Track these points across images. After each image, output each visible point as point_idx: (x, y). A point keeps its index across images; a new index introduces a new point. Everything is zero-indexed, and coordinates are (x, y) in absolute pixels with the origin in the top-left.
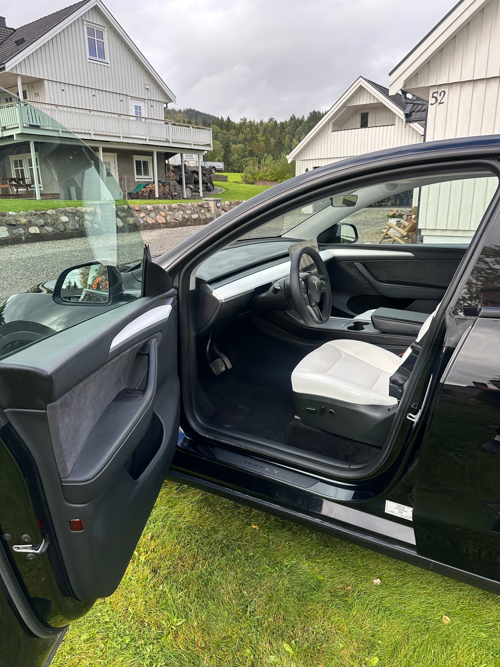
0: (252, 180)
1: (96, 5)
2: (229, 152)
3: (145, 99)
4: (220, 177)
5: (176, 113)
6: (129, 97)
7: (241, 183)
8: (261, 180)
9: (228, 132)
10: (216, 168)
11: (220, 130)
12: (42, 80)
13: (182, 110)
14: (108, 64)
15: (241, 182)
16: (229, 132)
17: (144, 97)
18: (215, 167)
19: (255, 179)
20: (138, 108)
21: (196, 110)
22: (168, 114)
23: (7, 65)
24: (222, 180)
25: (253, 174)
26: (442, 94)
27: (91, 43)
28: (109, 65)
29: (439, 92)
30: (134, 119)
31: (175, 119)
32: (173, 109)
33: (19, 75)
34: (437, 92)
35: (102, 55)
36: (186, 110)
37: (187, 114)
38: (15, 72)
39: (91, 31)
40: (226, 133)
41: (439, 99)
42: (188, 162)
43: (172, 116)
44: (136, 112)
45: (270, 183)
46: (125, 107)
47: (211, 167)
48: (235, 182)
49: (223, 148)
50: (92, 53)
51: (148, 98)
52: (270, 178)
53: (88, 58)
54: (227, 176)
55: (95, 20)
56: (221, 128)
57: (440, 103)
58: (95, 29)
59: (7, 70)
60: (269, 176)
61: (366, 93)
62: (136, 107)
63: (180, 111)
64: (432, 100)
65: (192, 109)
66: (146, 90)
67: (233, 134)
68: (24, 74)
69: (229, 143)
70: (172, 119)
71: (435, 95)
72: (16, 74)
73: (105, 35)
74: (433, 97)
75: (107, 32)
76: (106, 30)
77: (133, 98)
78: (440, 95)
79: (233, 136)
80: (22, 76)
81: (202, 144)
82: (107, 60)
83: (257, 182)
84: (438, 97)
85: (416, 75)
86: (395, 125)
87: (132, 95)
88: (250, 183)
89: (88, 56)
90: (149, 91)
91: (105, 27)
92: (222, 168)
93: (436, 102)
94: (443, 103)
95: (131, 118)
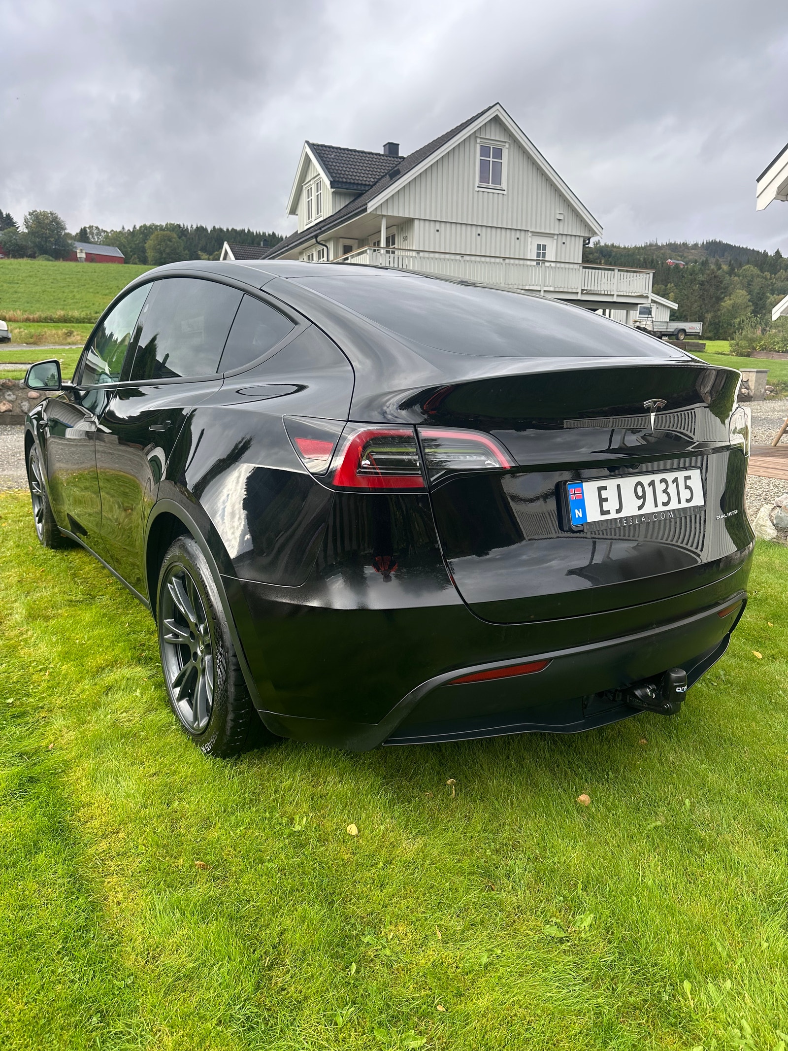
0: (746, 350)
1: (497, 115)
2: (762, 307)
3: (554, 234)
4: (691, 346)
5: (688, 249)
6: (529, 233)
7: (729, 355)
8: (763, 350)
9: (773, 275)
10: (687, 331)
11: (759, 272)
12: (411, 220)
13: (700, 243)
14: (504, 190)
15: (727, 353)
16: (775, 274)
17: (552, 232)
18: (684, 330)
19: (754, 349)
20: (541, 248)
21: (725, 242)
22: (675, 252)
23: (369, 205)
24: (693, 349)
25: (752, 340)
27: (484, 165)
28: (505, 193)
30: (534, 263)
31: (685, 258)
32: (683, 243)
33: (385, 216)
35: (497, 179)
36: (707, 243)
37: (707, 249)
38: (379, 213)
39: (485, 151)
40: (769, 277)
42: (640, 322)
43: (680, 254)
44: (538, 255)
45: (779, 355)
46: (522, 248)
47: (677, 330)
48: (719, 354)
49: (751, 302)
50: (484, 178)
51: (559, 231)
52: (780, 348)
53: (477, 185)
54: (704, 345)
55: (494, 135)
56: (762, 271)
58: (492, 147)
59: (369, 211)
60: (778, 343)
62: (539, 246)
63: (696, 245)
65: (718, 240)
66: (557, 222)
67: (783, 277)
68: (390, 214)
69: (764, 294)
70: (679, 258)
72: (380, 215)
73: (505, 153)
75: (509, 149)
76: (507, 145)
77: (535, 234)
79: (782, 282)
80: (388, 217)
81: (636, 294)
82: (504, 185)
83: (755, 353)
87: (533, 230)
88: (742, 355)
89: (477, 183)
90: (561, 223)
91: (505, 142)
92: (698, 331)
95: (529, 263)
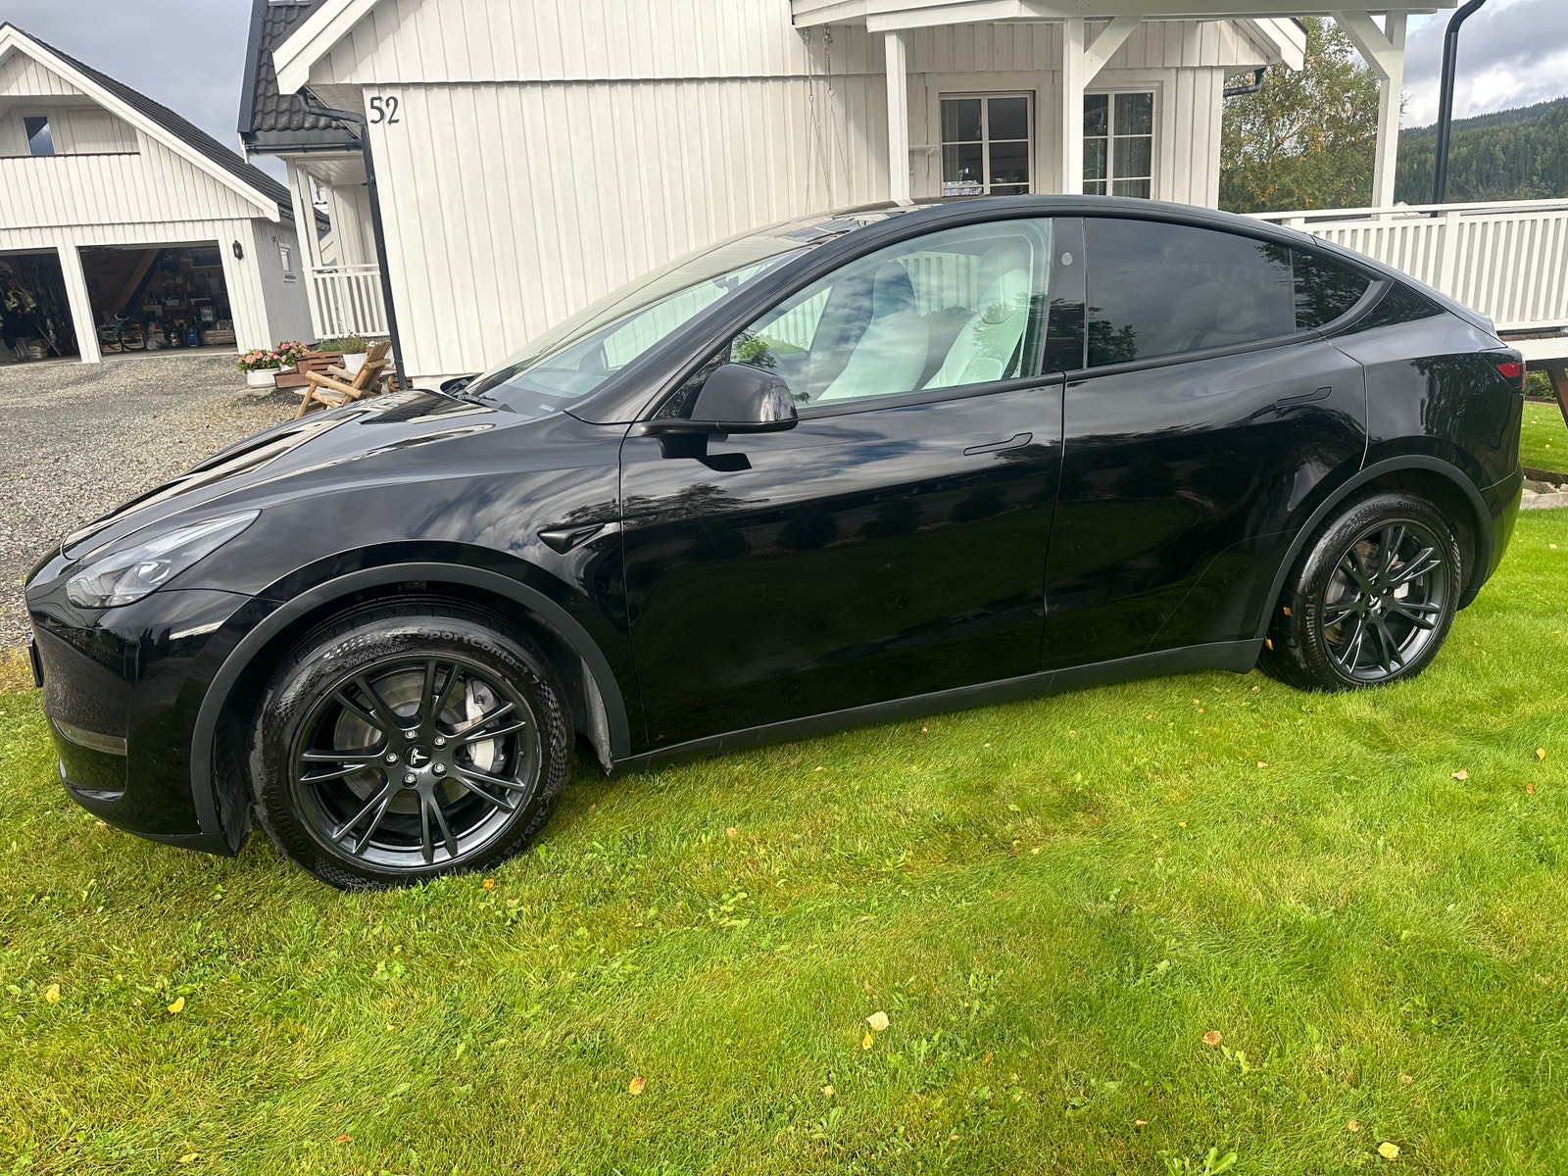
26: (392, 102)
29: (385, 98)
34: (380, 98)
41: (388, 112)
57: (390, 122)
61: (32, 68)
64: (372, 115)
71: (377, 103)
74: (373, 107)
78: (388, 105)
84: (384, 107)
85: (327, 59)
86: (139, 153)
93: (382, 117)
94: (397, 121)
